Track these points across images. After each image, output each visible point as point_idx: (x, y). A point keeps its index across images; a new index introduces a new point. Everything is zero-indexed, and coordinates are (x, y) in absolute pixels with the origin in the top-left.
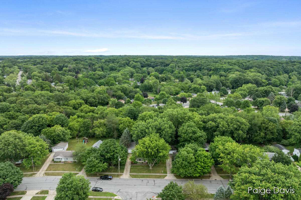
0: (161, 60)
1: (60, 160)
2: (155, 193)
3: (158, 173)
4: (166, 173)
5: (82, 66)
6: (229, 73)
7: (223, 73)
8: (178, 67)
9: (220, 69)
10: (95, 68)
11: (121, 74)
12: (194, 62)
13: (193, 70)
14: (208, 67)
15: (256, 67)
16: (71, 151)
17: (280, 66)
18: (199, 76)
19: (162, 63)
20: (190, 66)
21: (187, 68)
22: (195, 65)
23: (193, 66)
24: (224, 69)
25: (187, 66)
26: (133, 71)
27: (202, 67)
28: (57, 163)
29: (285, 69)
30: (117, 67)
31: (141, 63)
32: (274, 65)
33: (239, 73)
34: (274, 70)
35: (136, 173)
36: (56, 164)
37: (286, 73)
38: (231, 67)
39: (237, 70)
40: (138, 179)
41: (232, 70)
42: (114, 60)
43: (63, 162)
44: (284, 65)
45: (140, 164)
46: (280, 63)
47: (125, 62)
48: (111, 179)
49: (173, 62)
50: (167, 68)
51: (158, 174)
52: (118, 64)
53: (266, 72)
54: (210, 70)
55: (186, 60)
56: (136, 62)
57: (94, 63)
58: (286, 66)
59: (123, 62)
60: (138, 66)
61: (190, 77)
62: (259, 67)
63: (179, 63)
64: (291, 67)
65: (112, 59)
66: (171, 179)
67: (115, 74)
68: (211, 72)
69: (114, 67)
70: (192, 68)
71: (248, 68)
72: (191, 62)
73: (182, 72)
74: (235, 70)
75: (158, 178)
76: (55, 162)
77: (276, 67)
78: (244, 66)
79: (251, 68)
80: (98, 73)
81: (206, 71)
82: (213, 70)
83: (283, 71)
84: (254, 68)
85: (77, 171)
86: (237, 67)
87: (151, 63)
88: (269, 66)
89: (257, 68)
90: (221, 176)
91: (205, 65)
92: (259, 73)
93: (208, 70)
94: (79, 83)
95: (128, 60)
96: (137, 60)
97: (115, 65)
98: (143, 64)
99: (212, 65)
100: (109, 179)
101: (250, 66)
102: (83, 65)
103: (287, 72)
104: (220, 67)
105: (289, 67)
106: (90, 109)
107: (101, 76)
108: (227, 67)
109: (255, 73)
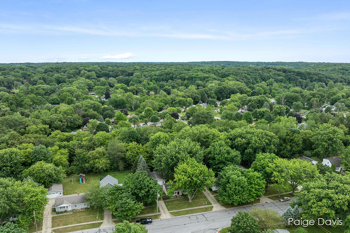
0: (120, 68)
1: (65, 209)
2: (214, 229)
3: (201, 206)
4: (210, 204)
5: (13, 78)
6: (206, 82)
7: (200, 82)
8: (144, 76)
9: (195, 78)
10: (34, 80)
11: (77, 88)
12: (162, 70)
13: (163, 80)
14: (181, 75)
15: (233, 74)
16: (76, 195)
17: (256, 73)
18: (174, 87)
19: (123, 72)
20: (159, 75)
21: (156, 77)
22: (165, 73)
23: (163, 75)
24: (200, 78)
25: (155, 75)
26: (90, 82)
27: (174, 76)
28: (62, 214)
29: (262, 76)
30: (66, 77)
31: (96, 73)
32: (251, 72)
33: (218, 82)
34: (251, 78)
35: (176, 209)
36: (63, 216)
37: (263, 81)
38: (207, 75)
39: (215, 79)
40: (183, 216)
41: (209, 79)
42: (58, 68)
43: (71, 211)
44: (260, 71)
45: (174, 198)
46: (256, 70)
47: (74, 71)
48: (151, 222)
49: (136, 70)
50: (132, 79)
51: (203, 207)
52: (66, 74)
53: (244, 80)
54: (184, 80)
55: (150, 67)
56: (89, 71)
57: (29, 73)
58: (262, 73)
59: (71, 72)
60: (93, 76)
61: (164, 88)
62: (236, 74)
63: (144, 72)
64: (268, 74)
65: (55, 67)
66: (220, 209)
67: (68, 87)
68: (186, 82)
69: (61, 77)
70: (162, 77)
71: (224, 76)
72: (159, 70)
73: (152, 83)
74: (213, 78)
75: (206, 211)
76: (58, 213)
77: (253, 74)
78: (219, 74)
79: (228, 76)
80: (42, 87)
81: (180, 80)
82: (188, 79)
83: (260, 79)
84: (232, 75)
85: (98, 220)
86: (213, 75)
87: (109, 71)
88: (245, 73)
89: (235, 75)
90: (269, 198)
91: (176, 74)
92: (238, 81)
93: (181, 79)
94: (22, 101)
95: (77, 69)
96: (90, 69)
97: (62, 75)
98: (99, 74)
99: (185, 74)
100: (149, 223)
101: (227, 73)
102: (14, 76)
103: (264, 79)
104: (195, 75)
105: (266, 74)
106: (66, 136)
107: (47, 90)
108: (203, 76)
109: (234, 82)
